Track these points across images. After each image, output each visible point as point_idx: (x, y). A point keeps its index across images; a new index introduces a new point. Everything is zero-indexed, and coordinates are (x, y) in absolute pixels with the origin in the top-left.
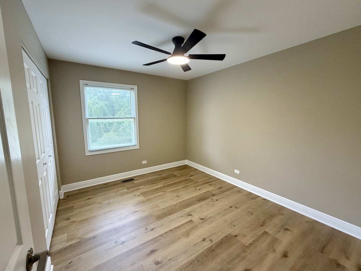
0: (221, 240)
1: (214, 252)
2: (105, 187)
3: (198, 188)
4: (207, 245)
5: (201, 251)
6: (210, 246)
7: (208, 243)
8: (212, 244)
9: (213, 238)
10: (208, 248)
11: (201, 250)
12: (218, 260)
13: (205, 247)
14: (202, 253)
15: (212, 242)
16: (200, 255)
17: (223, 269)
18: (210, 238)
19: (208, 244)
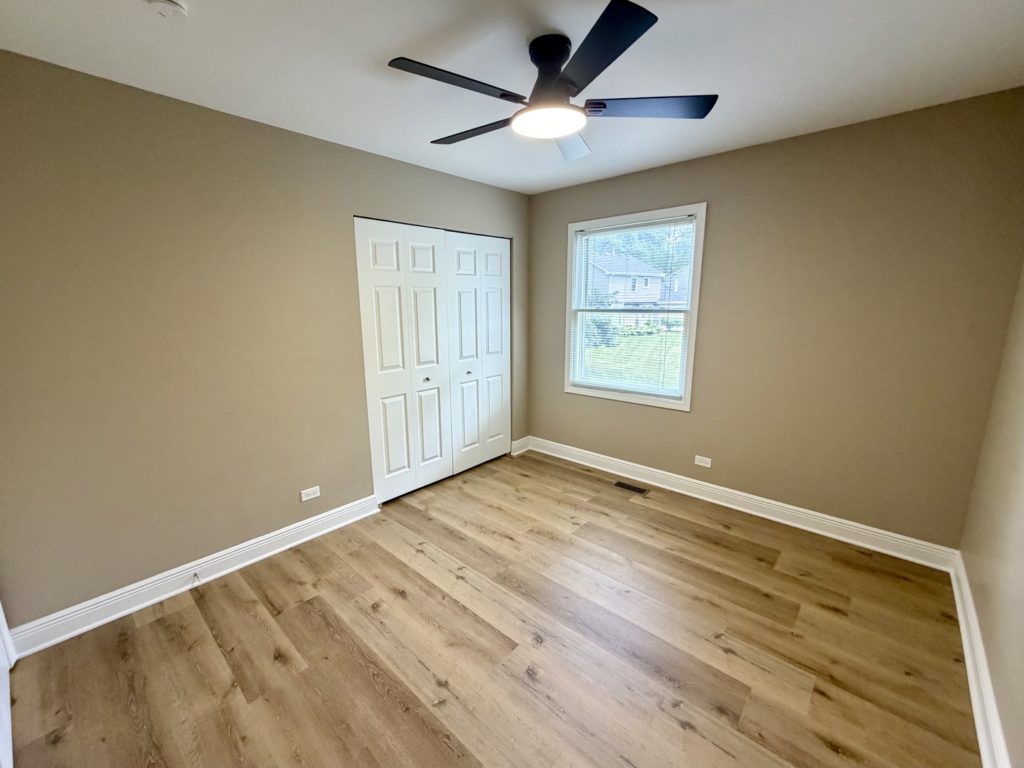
0: (447, 733)
1: (400, 711)
2: (583, 475)
3: (737, 645)
4: (426, 694)
5: (403, 679)
6: (420, 701)
7: (432, 696)
8: (429, 707)
9: (453, 708)
10: (414, 695)
11: (408, 679)
12: (377, 722)
13: (417, 687)
14: (397, 682)
15: (434, 706)
16: (391, 679)
17: (349, 734)
18: (452, 700)
19: (426, 696)
